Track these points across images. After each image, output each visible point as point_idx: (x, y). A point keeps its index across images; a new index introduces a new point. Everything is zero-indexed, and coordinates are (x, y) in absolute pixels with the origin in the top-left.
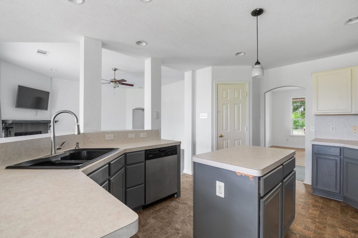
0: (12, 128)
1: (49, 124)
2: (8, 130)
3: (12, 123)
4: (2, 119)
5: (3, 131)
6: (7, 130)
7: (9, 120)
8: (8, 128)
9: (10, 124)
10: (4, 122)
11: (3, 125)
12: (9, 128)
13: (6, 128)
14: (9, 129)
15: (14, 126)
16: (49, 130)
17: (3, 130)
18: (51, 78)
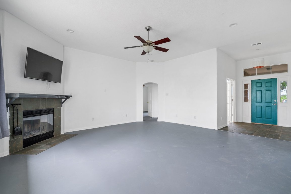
0: (20, 104)
1: (62, 100)
2: (15, 108)
3: (20, 98)
4: (6, 92)
5: (7, 110)
6: (13, 107)
7: (16, 94)
8: (14, 104)
9: (17, 99)
10: (8, 96)
11: (7, 100)
12: (16, 104)
13: (12, 104)
14: (16, 106)
15: (22, 102)
16: (62, 106)
17: (7, 107)
18: (63, 46)
